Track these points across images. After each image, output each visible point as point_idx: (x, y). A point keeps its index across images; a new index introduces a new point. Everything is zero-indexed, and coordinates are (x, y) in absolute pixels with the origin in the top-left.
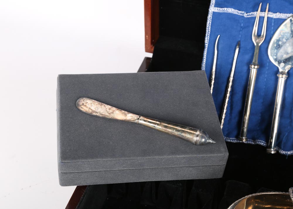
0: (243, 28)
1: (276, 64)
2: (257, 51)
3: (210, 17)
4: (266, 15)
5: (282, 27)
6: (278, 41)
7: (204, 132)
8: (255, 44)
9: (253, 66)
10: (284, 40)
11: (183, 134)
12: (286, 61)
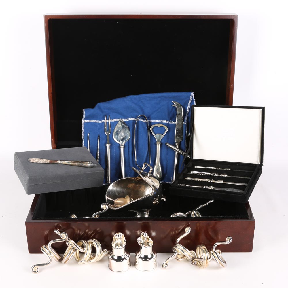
0: (100, 129)
1: (118, 142)
2: (108, 138)
3: (83, 125)
4: (109, 121)
5: (118, 125)
6: (117, 131)
7: (92, 162)
8: (107, 134)
9: (107, 144)
10: (120, 131)
11: (83, 164)
12: (122, 140)
